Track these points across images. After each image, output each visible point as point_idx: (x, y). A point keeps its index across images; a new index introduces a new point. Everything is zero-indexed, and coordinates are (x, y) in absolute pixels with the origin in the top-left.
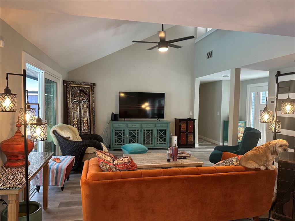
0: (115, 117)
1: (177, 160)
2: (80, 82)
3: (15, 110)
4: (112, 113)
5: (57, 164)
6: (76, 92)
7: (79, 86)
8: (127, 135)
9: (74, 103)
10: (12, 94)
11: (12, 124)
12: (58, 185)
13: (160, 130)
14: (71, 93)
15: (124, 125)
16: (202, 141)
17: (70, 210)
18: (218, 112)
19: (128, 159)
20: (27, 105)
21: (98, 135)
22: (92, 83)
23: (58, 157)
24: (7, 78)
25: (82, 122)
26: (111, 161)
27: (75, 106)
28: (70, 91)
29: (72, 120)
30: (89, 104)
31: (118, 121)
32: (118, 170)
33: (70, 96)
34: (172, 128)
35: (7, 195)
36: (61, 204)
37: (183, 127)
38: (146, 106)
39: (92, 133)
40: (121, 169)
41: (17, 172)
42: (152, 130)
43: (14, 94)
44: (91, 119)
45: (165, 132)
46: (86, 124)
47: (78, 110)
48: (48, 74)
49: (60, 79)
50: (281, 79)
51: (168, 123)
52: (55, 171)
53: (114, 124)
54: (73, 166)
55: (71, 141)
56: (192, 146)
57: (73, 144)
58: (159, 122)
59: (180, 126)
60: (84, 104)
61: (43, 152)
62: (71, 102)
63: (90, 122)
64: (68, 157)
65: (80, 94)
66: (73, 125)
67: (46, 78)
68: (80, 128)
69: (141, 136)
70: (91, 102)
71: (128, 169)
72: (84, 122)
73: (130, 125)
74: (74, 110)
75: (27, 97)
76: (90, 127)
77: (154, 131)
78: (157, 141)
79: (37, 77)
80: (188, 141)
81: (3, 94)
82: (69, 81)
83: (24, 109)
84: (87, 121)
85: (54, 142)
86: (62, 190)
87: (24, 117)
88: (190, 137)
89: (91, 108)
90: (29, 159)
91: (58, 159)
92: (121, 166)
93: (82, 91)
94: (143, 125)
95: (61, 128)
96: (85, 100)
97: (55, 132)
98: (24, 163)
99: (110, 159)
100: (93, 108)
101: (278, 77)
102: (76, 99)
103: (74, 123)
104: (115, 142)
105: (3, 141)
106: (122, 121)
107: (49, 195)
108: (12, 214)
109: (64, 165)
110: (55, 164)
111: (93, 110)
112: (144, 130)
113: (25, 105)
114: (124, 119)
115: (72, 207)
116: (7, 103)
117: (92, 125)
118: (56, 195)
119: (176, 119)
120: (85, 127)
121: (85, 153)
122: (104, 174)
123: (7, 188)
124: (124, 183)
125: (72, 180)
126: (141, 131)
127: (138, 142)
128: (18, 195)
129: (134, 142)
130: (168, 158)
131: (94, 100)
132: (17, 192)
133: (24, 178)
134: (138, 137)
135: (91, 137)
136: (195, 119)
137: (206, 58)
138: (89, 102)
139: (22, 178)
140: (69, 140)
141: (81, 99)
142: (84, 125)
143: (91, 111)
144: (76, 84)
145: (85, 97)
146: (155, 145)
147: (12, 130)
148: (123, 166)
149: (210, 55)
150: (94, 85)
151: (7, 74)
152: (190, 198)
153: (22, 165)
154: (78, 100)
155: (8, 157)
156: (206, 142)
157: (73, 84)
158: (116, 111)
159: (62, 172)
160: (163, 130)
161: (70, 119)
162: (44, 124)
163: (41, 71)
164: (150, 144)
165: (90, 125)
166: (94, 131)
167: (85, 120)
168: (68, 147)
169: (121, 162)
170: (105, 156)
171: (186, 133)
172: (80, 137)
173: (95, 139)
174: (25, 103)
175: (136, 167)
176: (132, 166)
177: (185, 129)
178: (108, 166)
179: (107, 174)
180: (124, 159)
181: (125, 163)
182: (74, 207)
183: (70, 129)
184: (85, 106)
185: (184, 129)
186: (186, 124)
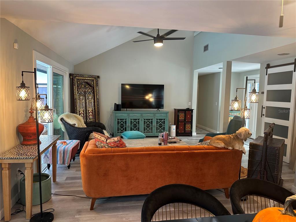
0: (117, 108)
1: (168, 144)
2: (85, 75)
3: (28, 99)
4: (115, 103)
5: (64, 146)
6: (81, 84)
7: (84, 78)
8: (128, 124)
9: (80, 94)
10: (26, 87)
11: (26, 111)
12: (65, 164)
13: (159, 119)
14: (77, 85)
15: (126, 115)
16: (202, 130)
17: (75, 183)
18: (216, 103)
19: (117, 139)
20: (37, 96)
21: (102, 124)
22: (96, 76)
23: (65, 141)
24: (22, 75)
25: (88, 111)
26: (104, 141)
27: (81, 97)
28: (76, 83)
29: (78, 110)
30: (94, 95)
31: (120, 110)
32: (110, 147)
33: (76, 88)
34: (171, 118)
35: (25, 163)
36: (67, 179)
37: (182, 117)
38: (150, 97)
39: (97, 121)
40: (112, 146)
41: (31, 148)
42: (152, 119)
43: (28, 87)
44: (96, 109)
45: (164, 121)
46: (92, 114)
47: (84, 101)
48: (55, 69)
49: (67, 72)
50: (271, 71)
51: (167, 113)
52: (62, 152)
53: (117, 114)
54: (79, 149)
55: (77, 128)
56: (190, 134)
57: (78, 130)
58: (158, 112)
59: (178, 116)
60: (89, 95)
61: (52, 135)
62: (77, 94)
63: (95, 112)
64: (74, 141)
65: (85, 86)
66: (80, 115)
67: (53, 72)
68: (86, 117)
69: (142, 125)
70: (95, 93)
71: (118, 146)
72: (89, 111)
73: (131, 115)
74: (80, 101)
75: (37, 88)
76: (95, 116)
77: (153, 121)
78: (157, 130)
79: (46, 71)
80: (186, 130)
81: (20, 87)
82: (74, 74)
83: (35, 98)
84: (93, 111)
85: (62, 129)
86: (69, 168)
87: (36, 104)
88: (188, 126)
89: (95, 99)
90: (40, 140)
91: (65, 142)
92: (112, 144)
93: (87, 83)
94: (144, 115)
95: (68, 116)
96: (90, 91)
97: (62, 120)
98: (37, 142)
99: (104, 139)
100: (97, 99)
101: (268, 69)
102: (82, 91)
103: (80, 112)
104: (118, 130)
105: (20, 125)
106: (124, 111)
107: (57, 172)
108: (28, 177)
109: (70, 147)
110: (63, 146)
111: (98, 101)
112: (145, 120)
113: (36, 96)
114: (126, 109)
115: (76, 181)
116: (23, 94)
117: (97, 114)
118: (63, 172)
119: (175, 109)
120: (90, 116)
121: (89, 138)
122: (98, 150)
123: (24, 158)
124: (113, 156)
125: (78, 161)
126: (142, 120)
127: (138, 130)
128: (32, 164)
129: (135, 130)
130: (159, 142)
131: (98, 91)
132: (31, 161)
133: (37, 152)
134: (139, 126)
135: (94, 124)
136: (193, 110)
137: (203, 51)
138: (94, 93)
139: (35, 152)
140: (75, 127)
141: (86, 91)
142: (90, 114)
143: (96, 102)
144: (82, 77)
145: (90, 89)
146: (155, 133)
147: (26, 116)
148: (113, 144)
149: (206, 48)
150: (98, 77)
151: (23, 72)
152: (167, 170)
153: (35, 144)
154: (84, 92)
155: (24, 136)
156: (205, 131)
157: (79, 77)
158: (119, 102)
159: (68, 153)
160: (162, 119)
161: (77, 109)
162: (51, 110)
163: (49, 66)
164: (150, 132)
165: (95, 114)
166: (99, 120)
167: (90, 110)
168: (74, 133)
169: (112, 141)
170: (100, 136)
171: (184, 122)
172: (85, 125)
173: (99, 127)
174: (36, 94)
175: (124, 146)
176: (121, 145)
177: (184, 119)
178: (102, 145)
179: (101, 149)
180: (114, 139)
181: (115, 142)
182: (78, 181)
183: (76, 117)
184: (90, 97)
185: (182, 119)
186: (184, 114)
